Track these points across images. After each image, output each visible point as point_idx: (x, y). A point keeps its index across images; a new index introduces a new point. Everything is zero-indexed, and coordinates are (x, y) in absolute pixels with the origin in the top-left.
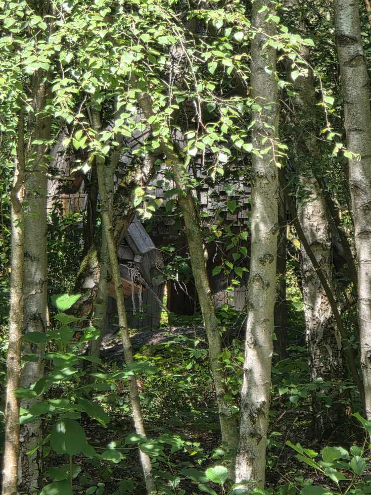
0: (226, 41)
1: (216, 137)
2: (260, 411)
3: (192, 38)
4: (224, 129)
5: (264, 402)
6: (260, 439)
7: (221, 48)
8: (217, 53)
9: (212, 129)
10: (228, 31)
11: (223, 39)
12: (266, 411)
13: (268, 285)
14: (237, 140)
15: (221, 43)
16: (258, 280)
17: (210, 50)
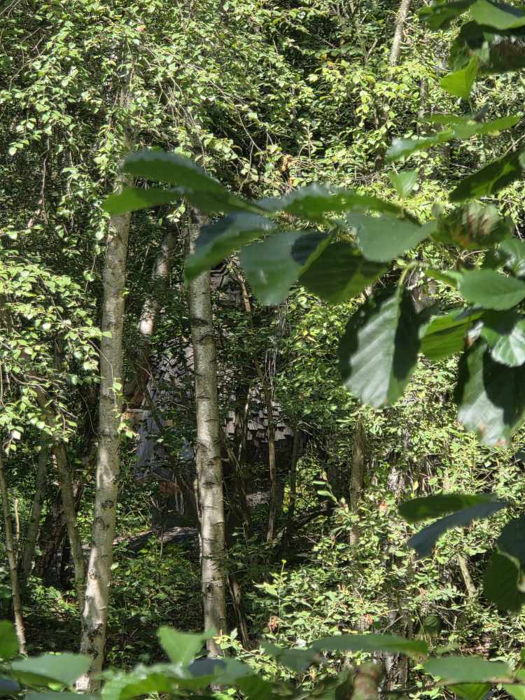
0: (33, 331)
1: (13, 415)
2: (96, 632)
3: (5, 327)
4: (23, 407)
5: (101, 625)
6: (97, 654)
7: (28, 337)
8: (23, 342)
9: (11, 408)
10: (38, 322)
11: (32, 329)
12: (102, 631)
13: (108, 526)
14: (33, 417)
15: (28, 333)
16: (100, 522)
17: (17, 338)
